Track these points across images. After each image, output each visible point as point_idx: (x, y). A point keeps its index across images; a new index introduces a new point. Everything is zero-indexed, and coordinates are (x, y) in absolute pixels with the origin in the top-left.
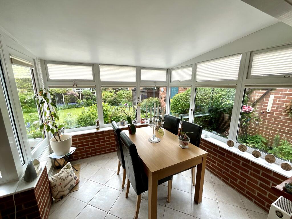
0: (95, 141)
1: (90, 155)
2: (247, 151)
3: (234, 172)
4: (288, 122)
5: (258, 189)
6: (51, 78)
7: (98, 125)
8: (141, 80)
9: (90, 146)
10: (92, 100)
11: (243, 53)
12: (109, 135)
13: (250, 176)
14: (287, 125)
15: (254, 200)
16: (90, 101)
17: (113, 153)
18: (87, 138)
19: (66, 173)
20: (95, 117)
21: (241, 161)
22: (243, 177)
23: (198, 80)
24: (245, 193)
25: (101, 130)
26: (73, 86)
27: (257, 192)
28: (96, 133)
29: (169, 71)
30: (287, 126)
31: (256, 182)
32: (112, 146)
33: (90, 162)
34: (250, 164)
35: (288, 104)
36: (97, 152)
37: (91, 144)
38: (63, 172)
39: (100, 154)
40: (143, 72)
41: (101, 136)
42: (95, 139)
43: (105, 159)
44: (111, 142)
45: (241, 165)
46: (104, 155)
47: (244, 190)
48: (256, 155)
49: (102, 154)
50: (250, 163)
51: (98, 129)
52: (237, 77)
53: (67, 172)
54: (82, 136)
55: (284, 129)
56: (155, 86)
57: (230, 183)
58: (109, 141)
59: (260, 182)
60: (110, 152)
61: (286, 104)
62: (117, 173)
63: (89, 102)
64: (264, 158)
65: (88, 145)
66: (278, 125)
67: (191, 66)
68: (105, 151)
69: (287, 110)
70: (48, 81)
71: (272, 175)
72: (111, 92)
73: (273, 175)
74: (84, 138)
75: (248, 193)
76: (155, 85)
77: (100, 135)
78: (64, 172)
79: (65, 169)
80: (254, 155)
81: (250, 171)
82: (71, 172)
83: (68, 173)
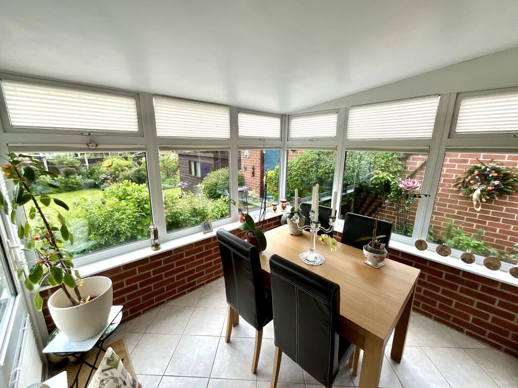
0: (152, 276)
1: (141, 311)
2: (451, 255)
3: (430, 290)
4: (459, 200)
5: (474, 312)
6: (13, 124)
7: (156, 237)
8: (239, 135)
9: (139, 289)
10: (81, 176)
11: (442, 94)
12: (182, 256)
13: (461, 294)
14: (458, 205)
15: (466, 330)
16: (75, 178)
17: (193, 292)
18: (134, 272)
19: (112, 380)
20: (123, 216)
21: (445, 273)
22: (447, 297)
23: (351, 138)
24: (450, 322)
25: (164, 248)
26: (85, 146)
27: (472, 317)
28: (153, 258)
29: (285, 119)
30: (456, 207)
31: (471, 303)
32: (189, 279)
33: (147, 327)
34: (460, 276)
35: (460, 175)
36: (157, 300)
37: (142, 285)
38: (105, 382)
39: (164, 302)
40: (242, 118)
41: (165, 262)
42: (151, 271)
43: (178, 311)
44: (186, 271)
45: (443, 278)
46: (172, 303)
47: (448, 317)
48: (467, 260)
49: (167, 300)
50: (461, 274)
51: (156, 246)
52: (431, 134)
53: (113, 378)
54: (121, 269)
55: (453, 212)
56: (264, 148)
57: (422, 309)
58: (183, 269)
59: (477, 300)
60: (185, 293)
61: (456, 176)
62: (224, 340)
63: (73, 180)
64: (483, 263)
65: (135, 287)
66: (445, 206)
67: (336, 111)
68: (174, 292)
69: (458, 184)
70: (5, 132)
71: (498, 288)
72: (126, 158)
73: (501, 288)
74: (126, 272)
75: (455, 320)
76: (263, 146)
77: (162, 259)
78: (107, 382)
79: (107, 372)
80: (464, 260)
81: (460, 286)
82: (122, 373)
83: (118, 380)
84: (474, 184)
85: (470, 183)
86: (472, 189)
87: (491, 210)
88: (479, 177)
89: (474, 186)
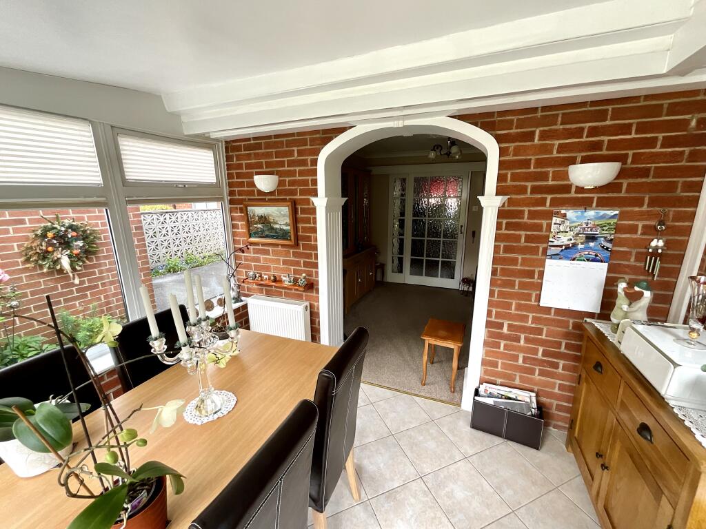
4: (41, 280)
14: (43, 287)
35: (27, 244)
61: (19, 246)
84: (54, 251)
85: (49, 252)
86: (56, 258)
87: (86, 279)
88: (57, 240)
89: (55, 254)
